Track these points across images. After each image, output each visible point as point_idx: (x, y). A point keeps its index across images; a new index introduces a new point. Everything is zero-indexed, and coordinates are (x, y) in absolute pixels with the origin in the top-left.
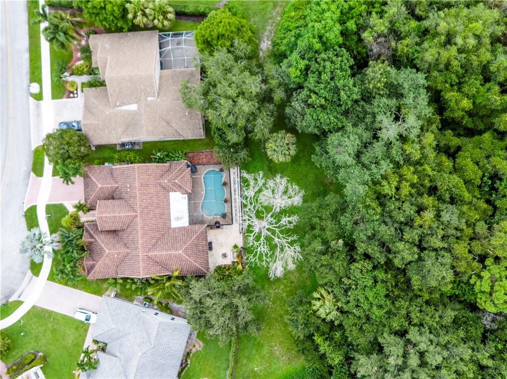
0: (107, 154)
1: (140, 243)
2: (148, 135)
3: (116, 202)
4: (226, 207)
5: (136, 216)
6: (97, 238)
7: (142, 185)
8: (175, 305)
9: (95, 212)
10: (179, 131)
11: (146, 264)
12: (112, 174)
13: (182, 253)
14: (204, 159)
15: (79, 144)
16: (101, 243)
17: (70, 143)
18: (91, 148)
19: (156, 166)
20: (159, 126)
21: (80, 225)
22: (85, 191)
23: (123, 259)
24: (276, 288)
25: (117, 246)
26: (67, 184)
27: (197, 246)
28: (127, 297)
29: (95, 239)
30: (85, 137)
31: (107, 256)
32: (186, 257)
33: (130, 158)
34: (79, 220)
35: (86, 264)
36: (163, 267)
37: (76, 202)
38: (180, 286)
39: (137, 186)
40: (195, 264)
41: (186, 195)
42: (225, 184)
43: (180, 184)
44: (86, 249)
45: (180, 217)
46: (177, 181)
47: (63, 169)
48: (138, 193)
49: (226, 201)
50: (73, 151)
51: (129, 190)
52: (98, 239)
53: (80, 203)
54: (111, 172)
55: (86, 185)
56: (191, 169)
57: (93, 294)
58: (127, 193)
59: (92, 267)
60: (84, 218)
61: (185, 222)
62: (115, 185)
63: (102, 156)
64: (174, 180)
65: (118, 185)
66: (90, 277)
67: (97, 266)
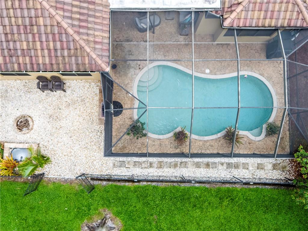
4: (161, 137)
27: (30, 28)
49: (180, 137)
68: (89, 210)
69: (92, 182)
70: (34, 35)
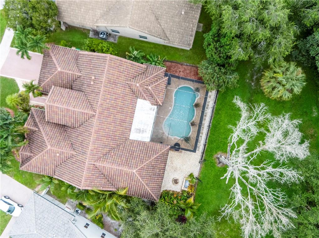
0: (77, 38)
1: (90, 148)
2: (131, 25)
3: (74, 93)
4: (191, 131)
5: (94, 116)
6: (41, 128)
7: (109, 82)
8: (108, 220)
9: (46, 98)
10: (166, 33)
11: (90, 174)
12: (77, 60)
13: (135, 173)
14: (181, 73)
15: (46, 12)
16: (44, 136)
17: (36, 8)
18: (60, 27)
19: (132, 64)
20: (146, 19)
21: (28, 108)
22: (41, 71)
23: (65, 161)
24: (220, 230)
25: (62, 144)
26: (22, 57)
27: (154, 167)
28: (59, 197)
29: (39, 129)
30: (56, 7)
31: (47, 152)
32: (139, 178)
33: (102, 47)
34: (28, 102)
35: (21, 154)
36: (109, 181)
37: (28, 81)
38: (123, 207)
39: (103, 81)
40: (146, 187)
41: (156, 107)
42: (197, 105)
43: (153, 93)
44: (26, 137)
45: (142, 129)
46: (150, 88)
47: (20, 38)
48: (102, 89)
49: (193, 124)
50: (38, 18)
51: (92, 83)
52: (42, 130)
53: (32, 84)
54: (77, 58)
55: (45, 65)
56: (168, 79)
57: (24, 184)
58: (89, 85)
59: (28, 159)
60: (34, 101)
61: (146, 137)
62: (77, 74)
63: (71, 40)
64: (147, 86)
65: (81, 75)
66: (23, 168)
67: (34, 159)
68: (212, 162)
69: (203, 160)
70: (156, 167)
